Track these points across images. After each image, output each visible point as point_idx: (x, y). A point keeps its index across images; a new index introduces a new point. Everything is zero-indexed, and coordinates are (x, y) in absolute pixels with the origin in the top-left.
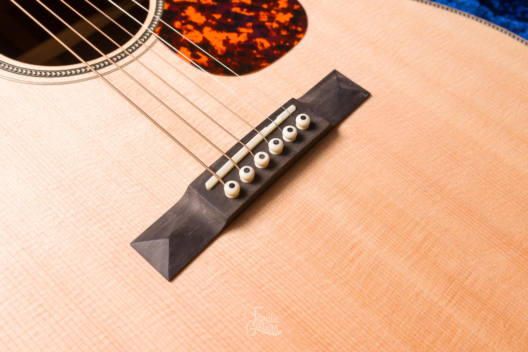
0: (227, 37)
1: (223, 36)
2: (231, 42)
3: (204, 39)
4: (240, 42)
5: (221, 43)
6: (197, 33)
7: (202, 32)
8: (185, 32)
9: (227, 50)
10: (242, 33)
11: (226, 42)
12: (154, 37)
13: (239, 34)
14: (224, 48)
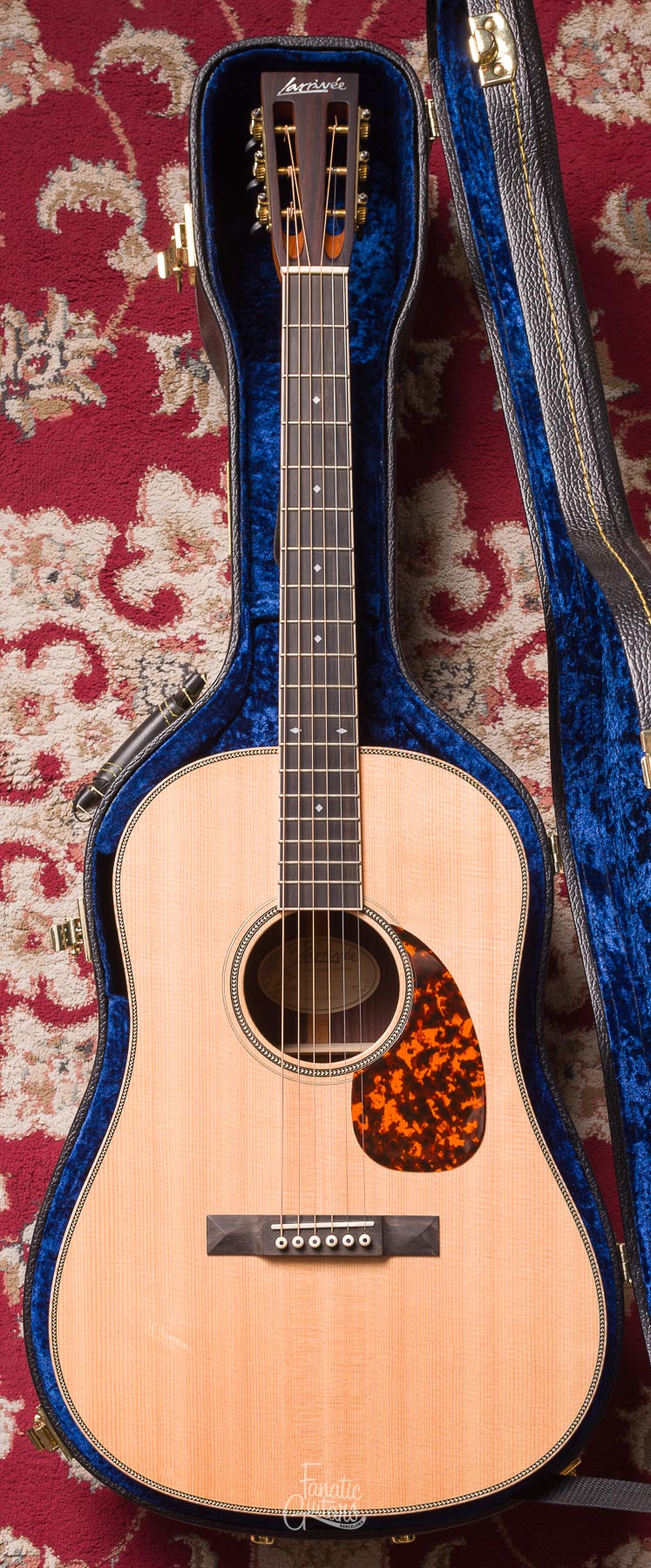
0: (399, 1122)
1: (398, 1118)
2: (397, 1128)
3: (383, 1109)
4: (403, 1134)
5: (390, 1123)
6: (383, 1098)
7: (386, 1102)
8: (376, 1091)
9: (387, 1133)
10: (413, 1128)
11: (394, 1125)
12: (351, 1076)
13: (410, 1126)
14: (388, 1129)
